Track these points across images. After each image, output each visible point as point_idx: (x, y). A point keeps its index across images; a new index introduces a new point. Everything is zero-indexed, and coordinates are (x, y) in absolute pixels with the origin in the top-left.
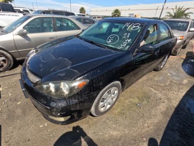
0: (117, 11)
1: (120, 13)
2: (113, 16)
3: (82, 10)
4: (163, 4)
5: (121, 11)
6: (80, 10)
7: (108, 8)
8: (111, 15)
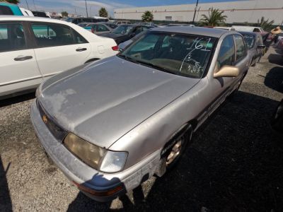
0: (148, 14)
2: (143, 21)
3: (103, 12)
5: (153, 14)
6: (100, 12)
8: (141, 19)
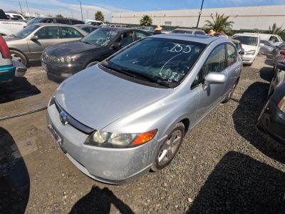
0: (146, 18)
1: (151, 21)
2: (141, 25)
3: (99, 15)
4: (199, 10)
5: (152, 18)
6: (96, 15)
7: (137, 14)
8: (139, 23)
